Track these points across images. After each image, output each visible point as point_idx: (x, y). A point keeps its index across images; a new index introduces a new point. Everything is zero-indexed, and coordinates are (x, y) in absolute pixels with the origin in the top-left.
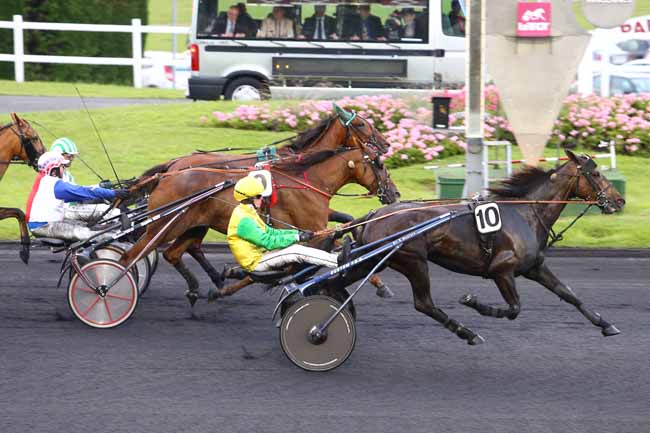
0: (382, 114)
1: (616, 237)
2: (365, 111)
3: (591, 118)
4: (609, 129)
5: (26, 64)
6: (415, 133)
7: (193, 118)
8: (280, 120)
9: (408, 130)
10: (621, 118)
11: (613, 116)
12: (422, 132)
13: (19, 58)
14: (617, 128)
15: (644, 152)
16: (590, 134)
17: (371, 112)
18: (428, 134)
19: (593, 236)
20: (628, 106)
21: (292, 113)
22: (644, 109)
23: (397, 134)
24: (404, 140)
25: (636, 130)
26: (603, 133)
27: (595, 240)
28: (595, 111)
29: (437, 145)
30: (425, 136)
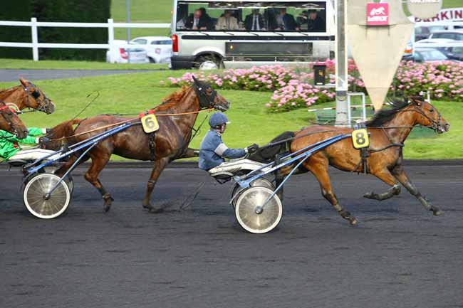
0: (277, 76)
1: (434, 152)
2: (266, 75)
3: (411, 77)
4: (423, 83)
5: (39, 49)
6: (300, 89)
7: (154, 81)
8: (212, 82)
9: (295, 87)
10: (431, 76)
11: (425, 75)
12: (304, 88)
13: (35, 45)
14: (428, 83)
15: (446, 98)
16: (412, 87)
17: (270, 75)
18: (308, 89)
19: (419, 152)
20: (434, 69)
21: (219, 78)
22: (445, 71)
23: (288, 90)
24: (293, 93)
25: (440, 84)
26: (420, 86)
27: (421, 155)
28: (413, 72)
29: (314, 96)
30: (306, 91)
